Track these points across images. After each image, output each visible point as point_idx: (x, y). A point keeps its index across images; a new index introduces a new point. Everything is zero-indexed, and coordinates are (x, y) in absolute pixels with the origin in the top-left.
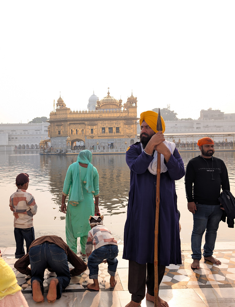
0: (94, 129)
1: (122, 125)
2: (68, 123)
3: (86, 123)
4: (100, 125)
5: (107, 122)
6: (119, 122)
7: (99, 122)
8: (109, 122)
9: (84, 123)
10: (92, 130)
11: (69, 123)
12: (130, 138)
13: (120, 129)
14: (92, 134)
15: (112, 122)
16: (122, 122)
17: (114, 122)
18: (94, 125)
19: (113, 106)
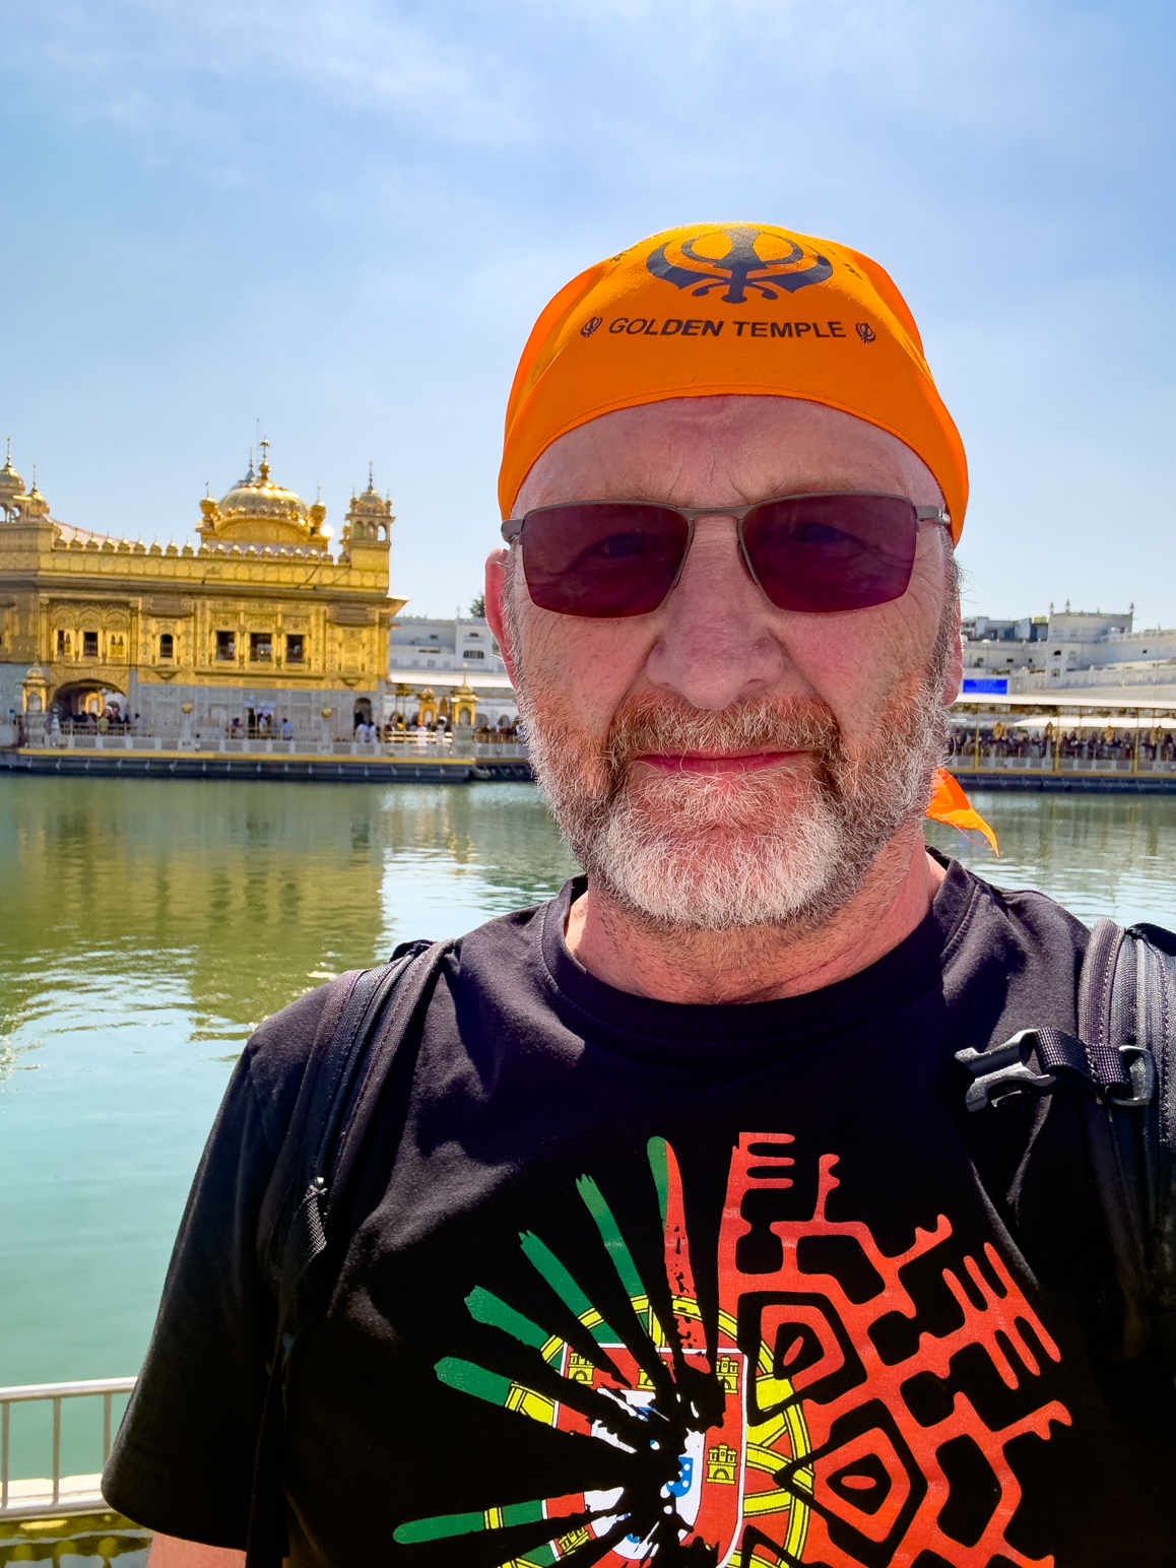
0: (179, 638)
1: (317, 625)
2: (44, 596)
3: (139, 602)
4: (208, 616)
5: (242, 605)
6: (304, 609)
7: (204, 605)
8: (253, 606)
9: (126, 604)
10: (167, 640)
11: (46, 595)
12: (355, 688)
13: (308, 644)
14: (165, 661)
15: (269, 607)
16: (318, 610)
17: (280, 607)
18: (179, 617)
19: (281, 532)
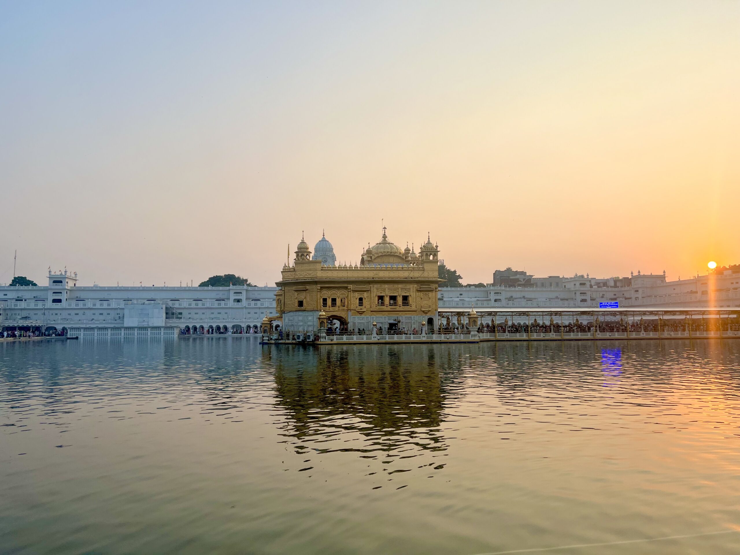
0: (365, 299)
1: (413, 292)
2: (319, 286)
3: (351, 286)
4: (375, 290)
5: (386, 286)
6: (408, 286)
7: (373, 287)
8: (391, 286)
9: (346, 288)
10: (361, 299)
12: (428, 314)
13: (410, 299)
14: (361, 307)
15: (396, 286)
16: (413, 287)
17: (400, 286)
18: (365, 291)
19: (395, 258)
